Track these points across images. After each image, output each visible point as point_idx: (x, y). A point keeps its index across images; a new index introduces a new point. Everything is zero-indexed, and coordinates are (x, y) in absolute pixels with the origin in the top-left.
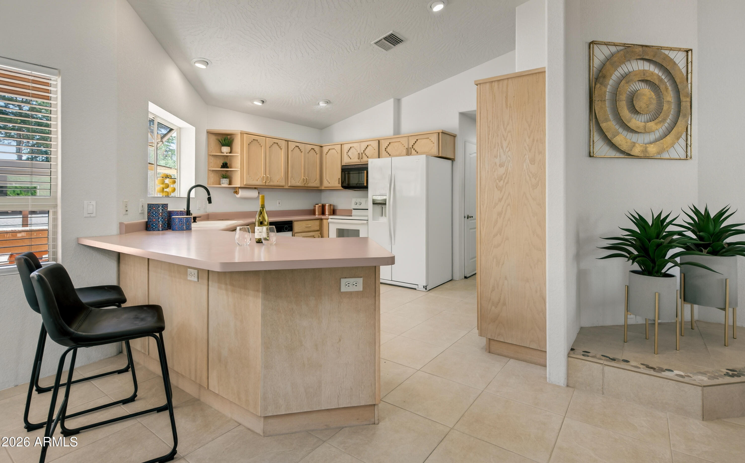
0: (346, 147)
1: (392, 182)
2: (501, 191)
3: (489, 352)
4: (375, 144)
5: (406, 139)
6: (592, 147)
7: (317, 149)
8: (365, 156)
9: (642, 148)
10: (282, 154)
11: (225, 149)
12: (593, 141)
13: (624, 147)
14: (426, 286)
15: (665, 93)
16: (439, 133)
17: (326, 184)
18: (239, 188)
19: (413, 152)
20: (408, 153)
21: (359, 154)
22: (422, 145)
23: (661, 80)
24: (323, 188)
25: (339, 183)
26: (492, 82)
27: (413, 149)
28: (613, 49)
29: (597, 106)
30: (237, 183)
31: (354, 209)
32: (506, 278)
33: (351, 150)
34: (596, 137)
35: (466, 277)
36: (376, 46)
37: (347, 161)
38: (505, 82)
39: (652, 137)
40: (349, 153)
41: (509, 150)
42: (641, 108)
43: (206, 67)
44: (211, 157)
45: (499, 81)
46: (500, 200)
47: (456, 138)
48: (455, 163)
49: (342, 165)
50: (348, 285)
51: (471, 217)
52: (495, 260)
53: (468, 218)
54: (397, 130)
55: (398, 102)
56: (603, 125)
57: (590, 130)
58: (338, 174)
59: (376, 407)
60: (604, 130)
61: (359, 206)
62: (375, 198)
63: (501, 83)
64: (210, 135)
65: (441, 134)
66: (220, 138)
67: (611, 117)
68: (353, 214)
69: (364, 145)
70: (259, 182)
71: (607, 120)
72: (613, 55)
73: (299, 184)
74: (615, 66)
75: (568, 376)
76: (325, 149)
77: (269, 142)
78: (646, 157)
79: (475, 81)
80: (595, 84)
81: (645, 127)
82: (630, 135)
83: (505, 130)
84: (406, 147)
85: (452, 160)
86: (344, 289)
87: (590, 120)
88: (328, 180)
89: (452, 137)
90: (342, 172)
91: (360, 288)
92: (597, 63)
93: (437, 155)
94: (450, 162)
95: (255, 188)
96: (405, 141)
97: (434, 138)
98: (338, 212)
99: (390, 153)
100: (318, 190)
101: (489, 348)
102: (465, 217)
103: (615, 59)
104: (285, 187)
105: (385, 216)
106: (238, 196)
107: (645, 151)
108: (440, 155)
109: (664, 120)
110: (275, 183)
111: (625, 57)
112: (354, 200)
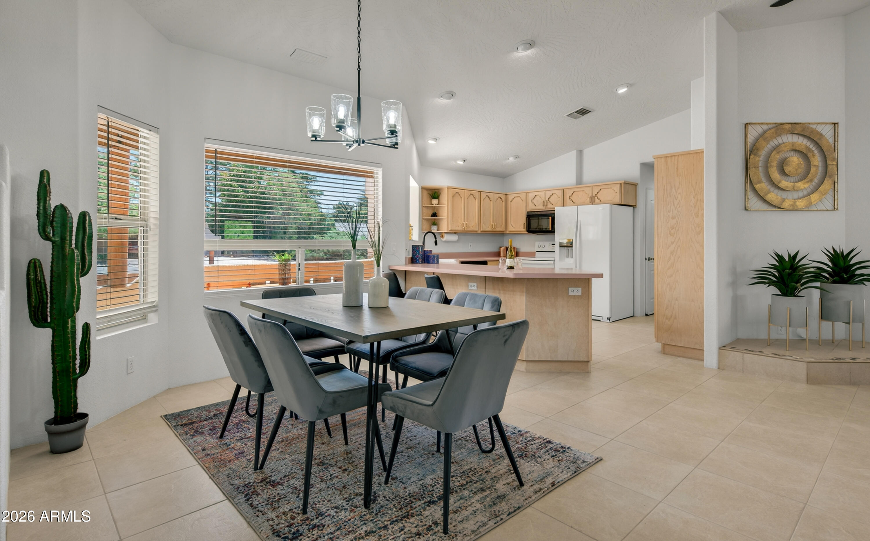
0: (531, 196)
1: (578, 226)
2: (673, 236)
3: (664, 354)
4: (560, 193)
5: (590, 188)
6: (747, 203)
7: (503, 197)
8: (550, 203)
9: (791, 203)
10: (477, 203)
11: (435, 202)
12: (748, 199)
13: (776, 201)
14: (610, 318)
15: (813, 159)
16: (621, 184)
17: (511, 228)
18: (445, 233)
19: (597, 200)
20: (592, 201)
21: (544, 201)
22: (606, 194)
23: (809, 150)
24: (508, 232)
25: (524, 228)
26: (666, 157)
27: (596, 198)
28: (765, 127)
29: (751, 172)
30: (444, 228)
31: (537, 252)
32: (677, 300)
33: (536, 198)
34: (751, 195)
35: (646, 315)
36: (568, 117)
37: (531, 208)
38: (676, 157)
39: (801, 194)
40: (534, 201)
41: (679, 207)
42: (790, 171)
43: (436, 142)
44: (425, 209)
45: (671, 156)
46: (672, 243)
47: (637, 186)
48: (636, 209)
49: (527, 211)
50: (572, 291)
51: (651, 259)
52: (668, 286)
53: (649, 260)
54: (579, 181)
55: (580, 153)
56: (757, 186)
57: (746, 190)
58: (523, 220)
59: (589, 363)
60: (758, 190)
61: (543, 248)
62: (561, 241)
63: (673, 157)
64: (424, 191)
65: (623, 184)
66: (430, 192)
67: (763, 179)
68: (536, 256)
69: (549, 194)
70: (459, 228)
71: (760, 182)
72: (765, 132)
73: (489, 229)
74: (767, 140)
75: (719, 361)
76: (510, 197)
77: (467, 193)
78: (794, 209)
79: (653, 156)
80: (750, 155)
81: (794, 187)
82: (780, 193)
83: (676, 192)
84: (590, 195)
85: (634, 207)
86: (571, 293)
87: (746, 182)
88: (513, 225)
89: (634, 186)
90: (527, 218)
91: (580, 293)
92: (751, 139)
93: (620, 203)
94: (632, 208)
95: (455, 233)
96: (588, 190)
97: (617, 188)
98: (520, 254)
99: (574, 201)
100: (502, 234)
101: (664, 350)
102: (646, 259)
103: (767, 135)
104: (478, 232)
105: (572, 257)
106: (444, 239)
107: (793, 205)
108: (623, 203)
109: (811, 181)
110: (471, 229)
111: (776, 133)
112: (537, 244)
